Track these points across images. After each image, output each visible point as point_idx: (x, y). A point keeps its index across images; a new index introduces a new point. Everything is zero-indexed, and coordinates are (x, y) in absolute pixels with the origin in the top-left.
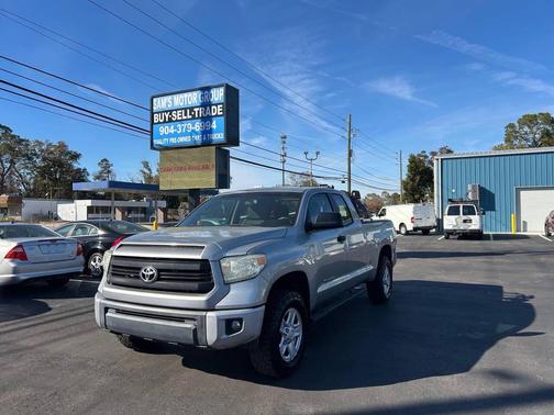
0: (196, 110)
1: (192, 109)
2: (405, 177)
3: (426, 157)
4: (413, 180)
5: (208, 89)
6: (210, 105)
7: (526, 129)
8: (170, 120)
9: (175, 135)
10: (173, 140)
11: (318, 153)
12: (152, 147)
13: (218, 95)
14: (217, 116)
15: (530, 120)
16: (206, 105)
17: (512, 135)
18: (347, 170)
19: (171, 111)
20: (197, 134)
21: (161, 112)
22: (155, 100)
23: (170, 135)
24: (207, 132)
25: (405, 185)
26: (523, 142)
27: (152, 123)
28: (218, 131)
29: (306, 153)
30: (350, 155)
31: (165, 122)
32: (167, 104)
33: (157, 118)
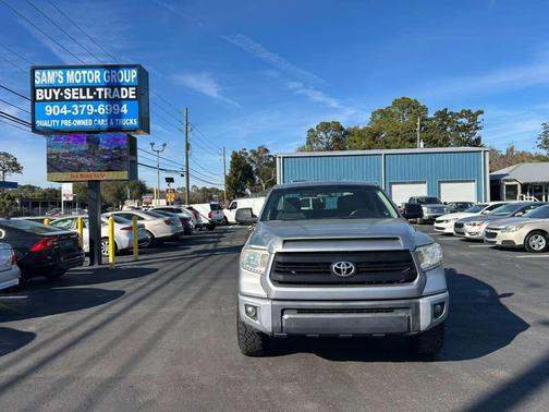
0: (100, 90)
1: (93, 88)
2: (228, 172)
3: (246, 154)
4: (235, 175)
5: (117, 67)
6: (119, 86)
7: (322, 134)
8: (61, 99)
9: (70, 117)
10: (67, 123)
11: (164, 145)
12: (35, 129)
13: (129, 76)
14: (128, 99)
15: (325, 127)
16: (114, 86)
17: (312, 137)
18: (185, 164)
19: (63, 89)
20: (101, 117)
21: (48, 89)
22: (37, 73)
23: (61, 117)
24: (114, 116)
25: (228, 180)
26: (320, 145)
27: (34, 99)
28: (129, 116)
29: (152, 144)
30: (188, 149)
31: (53, 99)
32: (57, 78)
33: (40, 95)
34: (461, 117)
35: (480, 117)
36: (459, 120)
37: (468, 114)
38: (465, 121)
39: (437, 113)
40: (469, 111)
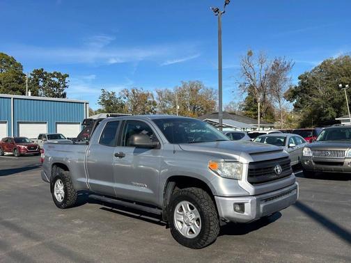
34: (54, 77)
35: (67, 79)
36: (52, 79)
37: (59, 75)
38: (56, 80)
39: (35, 71)
40: (60, 73)
